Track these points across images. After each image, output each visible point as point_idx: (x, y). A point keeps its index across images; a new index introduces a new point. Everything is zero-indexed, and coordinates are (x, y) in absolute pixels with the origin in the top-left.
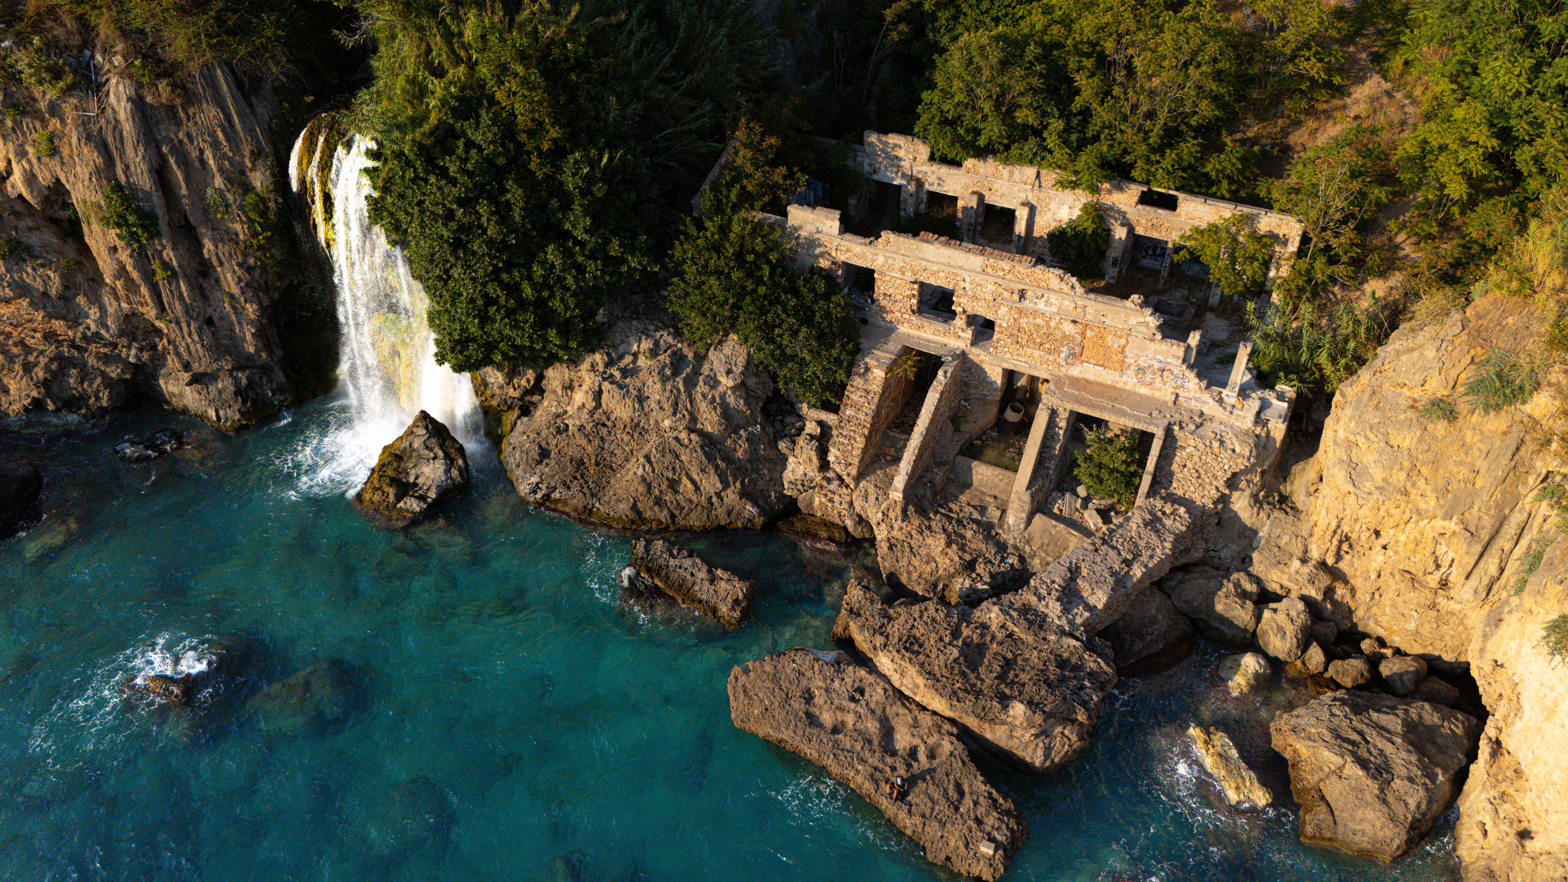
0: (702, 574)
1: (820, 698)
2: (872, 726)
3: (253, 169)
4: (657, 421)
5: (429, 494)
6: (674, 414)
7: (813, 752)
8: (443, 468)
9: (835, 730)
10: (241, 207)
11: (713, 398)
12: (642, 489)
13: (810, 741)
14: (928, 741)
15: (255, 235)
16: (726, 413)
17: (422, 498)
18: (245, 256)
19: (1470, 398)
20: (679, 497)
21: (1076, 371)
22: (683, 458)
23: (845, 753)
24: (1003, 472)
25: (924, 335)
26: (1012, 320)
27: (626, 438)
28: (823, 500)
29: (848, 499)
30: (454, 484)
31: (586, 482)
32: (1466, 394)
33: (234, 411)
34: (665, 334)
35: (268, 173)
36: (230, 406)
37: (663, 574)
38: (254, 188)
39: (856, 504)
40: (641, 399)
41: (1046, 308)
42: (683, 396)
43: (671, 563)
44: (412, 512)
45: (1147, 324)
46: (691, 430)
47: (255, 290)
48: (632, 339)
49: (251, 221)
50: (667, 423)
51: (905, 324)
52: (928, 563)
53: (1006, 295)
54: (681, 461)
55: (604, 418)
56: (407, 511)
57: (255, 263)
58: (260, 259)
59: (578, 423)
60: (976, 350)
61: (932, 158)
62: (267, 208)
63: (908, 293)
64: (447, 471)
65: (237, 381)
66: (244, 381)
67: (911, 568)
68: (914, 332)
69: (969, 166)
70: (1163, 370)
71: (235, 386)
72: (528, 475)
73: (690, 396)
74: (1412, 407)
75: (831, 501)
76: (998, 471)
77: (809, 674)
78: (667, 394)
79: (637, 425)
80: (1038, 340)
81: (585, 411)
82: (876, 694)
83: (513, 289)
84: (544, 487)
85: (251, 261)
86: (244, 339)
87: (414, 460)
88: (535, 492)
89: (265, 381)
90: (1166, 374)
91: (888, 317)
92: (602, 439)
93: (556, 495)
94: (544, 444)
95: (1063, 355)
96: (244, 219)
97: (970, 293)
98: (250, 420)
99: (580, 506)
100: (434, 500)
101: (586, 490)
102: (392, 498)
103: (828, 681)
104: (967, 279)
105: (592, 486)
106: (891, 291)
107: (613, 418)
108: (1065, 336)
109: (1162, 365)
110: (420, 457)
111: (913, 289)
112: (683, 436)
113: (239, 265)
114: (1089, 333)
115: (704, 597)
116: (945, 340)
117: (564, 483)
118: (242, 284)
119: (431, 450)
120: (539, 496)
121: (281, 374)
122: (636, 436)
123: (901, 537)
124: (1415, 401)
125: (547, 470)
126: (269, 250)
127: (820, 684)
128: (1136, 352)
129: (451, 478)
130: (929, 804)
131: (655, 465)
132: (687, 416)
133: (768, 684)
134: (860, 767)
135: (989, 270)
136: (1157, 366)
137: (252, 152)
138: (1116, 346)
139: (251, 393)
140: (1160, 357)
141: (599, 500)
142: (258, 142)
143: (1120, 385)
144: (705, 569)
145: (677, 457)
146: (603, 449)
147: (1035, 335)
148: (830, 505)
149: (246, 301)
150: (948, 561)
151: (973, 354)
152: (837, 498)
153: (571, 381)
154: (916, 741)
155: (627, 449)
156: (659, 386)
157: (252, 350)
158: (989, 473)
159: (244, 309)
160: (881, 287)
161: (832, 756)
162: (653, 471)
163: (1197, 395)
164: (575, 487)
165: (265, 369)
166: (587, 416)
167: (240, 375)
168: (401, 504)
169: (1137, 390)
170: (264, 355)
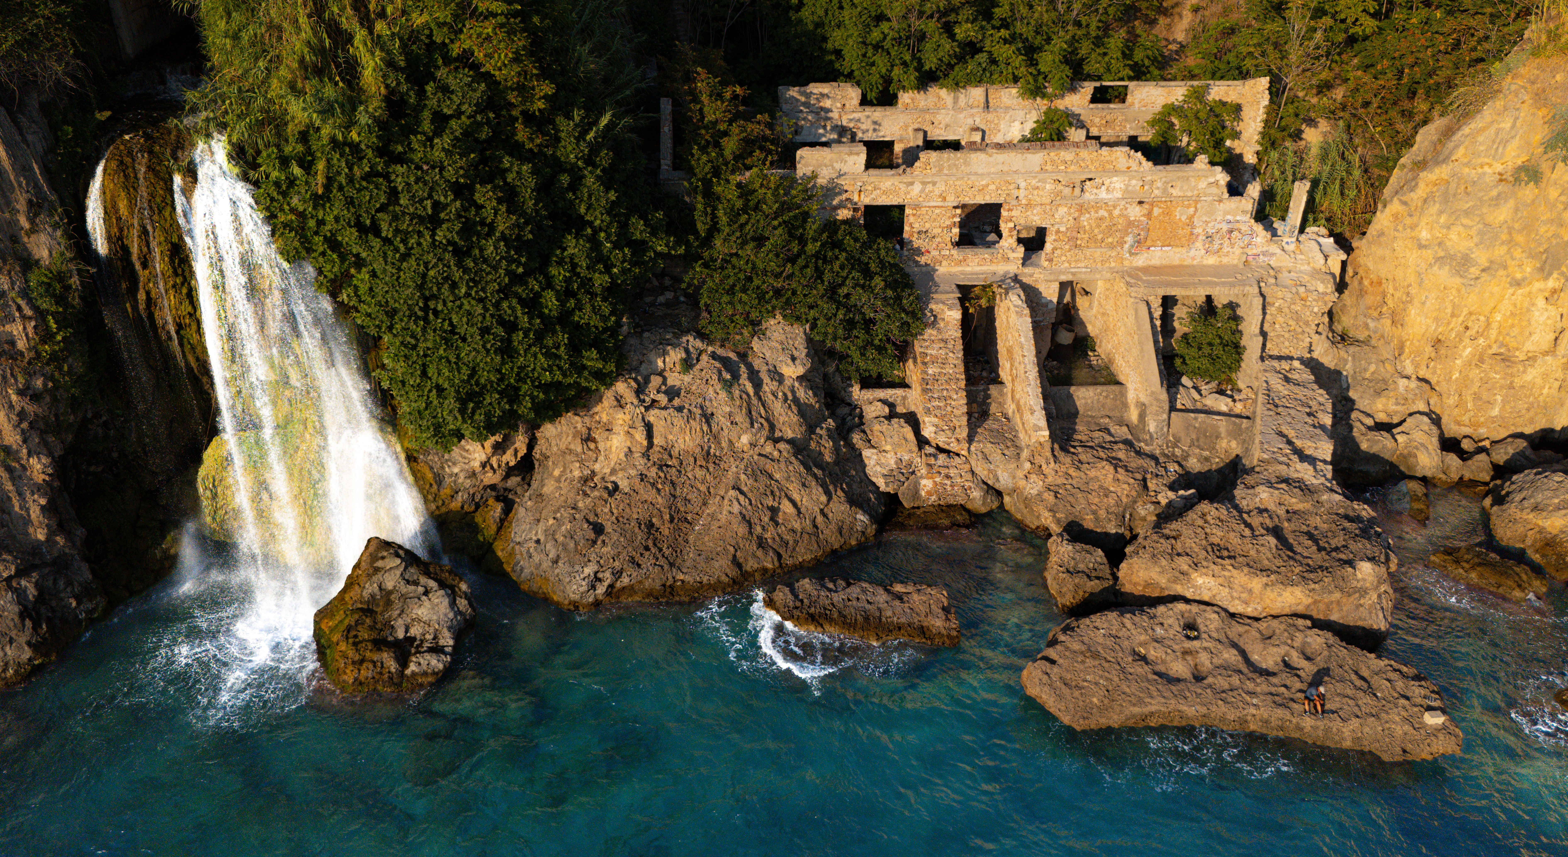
0: (881, 597)
1: (1153, 653)
2: (1230, 656)
3: (33, 231)
4: (730, 441)
5: (442, 642)
6: (752, 426)
7: (1198, 707)
8: (446, 602)
9: (1198, 678)
10: (25, 293)
11: (785, 394)
12: (742, 530)
13: (1185, 698)
14: (1295, 645)
15: (46, 336)
16: (802, 410)
17: (436, 650)
18: (30, 375)
19: (1550, 155)
20: (782, 530)
21: (1141, 261)
22: (777, 476)
23: (1230, 693)
24: (1105, 388)
25: (968, 269)
26: (1072, 221)
27: (699, 473)
28: (938, 480)
29: (967, 466)
30: (466, 620)
31: (660, 550)
32: (1545, 153)
33: (20, 648)
34: (691, 339)
35: (59, 233)
36: (11, 641)
37: (835, 616)
38: (37, 262)
39: (978, 470)
40: (708, 418)
41: (1110, 196)
42: (754, 401)
43: (835, 599)
44: (434, 673)
45: (1216, 183)
46: (776, 441)
47: (42, 433)
48: (652, 356)
49: (41, 314)
50: (745, 439)
51: (944, 263)
52: (1106, 496)
53: (1067, 191)
54: (777, 481)
55: (666, 457)
56: (425, 674)
57: (45, 385)
58: (52, 378)
59: (633, 472)
60: (1028, 270)
61: (865, 102)
62: (67, 288)
63: (948, 223)
64: (453, 604)
65: (20, 593)
66: (32, 592)
67: (1094, 507)
68: (955, 269)
69: (908, 101)
70: (1231, 231)
71: (19, 603)
72: (577, 567)
73: (760, 399)
74: (1501, 180)
75: (948, 477)
76: (1099, 389)
77: (1123, 633)
78: (738, 403)
79: (708, 453)
80: (1100, 237)
81: (637, 455)
82: (1210, 621)
83: (532, 304)
84: (608, 574)
85: (39, 383)
86: (27, 521)
87: (398, 605)
88: (593, 587)
89: (61, 584)
90: (1233, 235)
91: (922, 260)
92: (673, 483)
93: (625, 581)
94: (592, 518)
95: (1126, 246)
96: (28, 312)
97: (1024, 202)
98: (47, 655)
99: (657, 586)
100: (454, 647)
101: (662, 561)
102: (392, 665)
103: (1150, 632)
104: (1023, 185)
105: (667, 552)
106: (927, 225)
107: (675, 453)
108: (1130, 224)
109: (1230, 226)
110: (404, 597)
111: (954, 216)
112: (769, 448)
113: (21, 393)
114: (1156, 211)
115: (903, 620)
116: (992, 268)
117: (632, 560)
118: (25, 425)
119: (416, 583)
120: (601, 589)
121: (85, 567)
122: (711, 467)
123: (1060, 481)
124: (1500, 174)
125: (605, 550)
126: (64, 360)
127: (1143, 638)
128: (1204, 218)
129: (459, 612)
130: (1350, 702)
131: (750, 495)
132: (765, 424)
133: (1089, 662)
134: (1255, 701)
135: (1049, 167)
136: (1225, 227)
137: (30, 203)
138: (1184, 218)
139: (43, 610)
140: (1229, 217)
141: (679, 568)
142: (37, 186)
143: (1188, 262)
144: (881, 591)
145: (771, 477)
146: (674, 496)
147: (1096, 231)
148: (948, 482)
149: (30, 454)
150: (1126, 486)
151: (1025, 275)
152: (952, 472)
153: (589, 429)
154: (1283, 649)
155: (703, 488)
156: (723, 395)
157: (41, 536)
158: (1092, 394)
159: (24, 468)
160: (912, 226)
161: (1220, 702)
162: (751, 504)
163: (1265, 249)
164: (647, 562)
165: (60, 565)
166: (643, 461)
167: (23, 583)
168: (412, 667)
169: (1205, 262)
170: (60, 540)
